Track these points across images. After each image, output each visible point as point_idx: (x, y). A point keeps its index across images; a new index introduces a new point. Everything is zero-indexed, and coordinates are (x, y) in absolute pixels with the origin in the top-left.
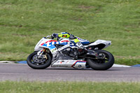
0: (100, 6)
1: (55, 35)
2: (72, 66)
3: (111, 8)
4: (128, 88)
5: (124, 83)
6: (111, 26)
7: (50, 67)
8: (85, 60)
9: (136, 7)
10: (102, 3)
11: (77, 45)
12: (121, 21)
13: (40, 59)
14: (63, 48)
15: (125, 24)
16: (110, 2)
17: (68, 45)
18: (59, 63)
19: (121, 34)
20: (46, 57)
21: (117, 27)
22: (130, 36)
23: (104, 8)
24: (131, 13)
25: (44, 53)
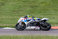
0: (3, 3)
1: (26, 16)
2: (34, 29)
3: (8, 4)
4: (15, 38)
5: (14, 36)
6: (8, 12)
7: (25, 30)
8: (39, 27)
9: (18, 4)
10: (4, 2)
11: (36, 20)
12: (12, 10)
13: (21, 26)
14: (30, 22)
15: (14, 11)
16: (7, 2)
17: (32, 20)
18: (29, 28)
19: (12, 15)
20: (23, 25)
21: (11, 12)
22: (16, 16)
23: (5, 4)
24: (16, 6)
25: (22, 24)
